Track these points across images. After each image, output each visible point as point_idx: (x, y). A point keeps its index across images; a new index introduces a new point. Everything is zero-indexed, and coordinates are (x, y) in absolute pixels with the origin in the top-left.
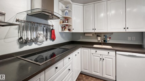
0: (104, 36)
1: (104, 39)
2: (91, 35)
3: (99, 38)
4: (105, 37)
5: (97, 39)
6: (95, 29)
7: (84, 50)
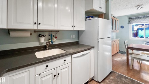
0: (49, 35)
1: (49, 39)
2: (28, 34)
3: (42, 40)
4: (50, 37)
5: (39, 40)
6: (40, 24)
7: (14, 78)
